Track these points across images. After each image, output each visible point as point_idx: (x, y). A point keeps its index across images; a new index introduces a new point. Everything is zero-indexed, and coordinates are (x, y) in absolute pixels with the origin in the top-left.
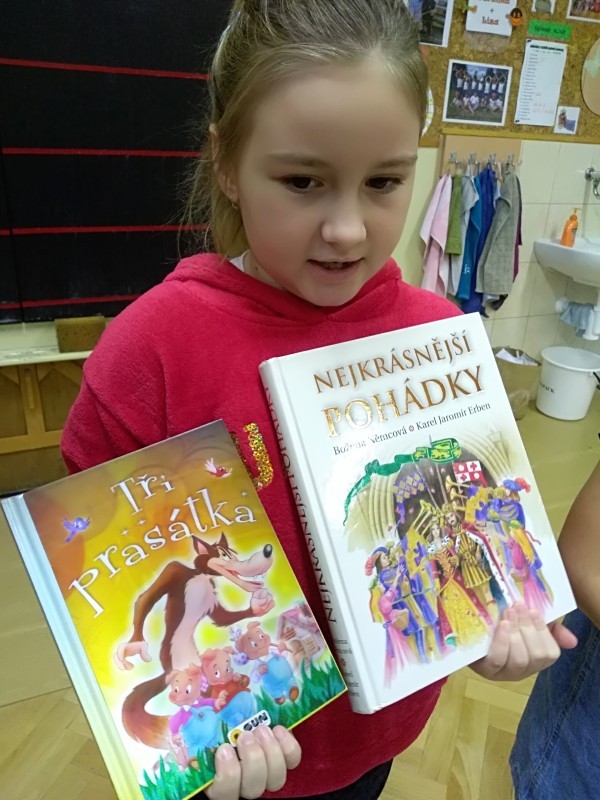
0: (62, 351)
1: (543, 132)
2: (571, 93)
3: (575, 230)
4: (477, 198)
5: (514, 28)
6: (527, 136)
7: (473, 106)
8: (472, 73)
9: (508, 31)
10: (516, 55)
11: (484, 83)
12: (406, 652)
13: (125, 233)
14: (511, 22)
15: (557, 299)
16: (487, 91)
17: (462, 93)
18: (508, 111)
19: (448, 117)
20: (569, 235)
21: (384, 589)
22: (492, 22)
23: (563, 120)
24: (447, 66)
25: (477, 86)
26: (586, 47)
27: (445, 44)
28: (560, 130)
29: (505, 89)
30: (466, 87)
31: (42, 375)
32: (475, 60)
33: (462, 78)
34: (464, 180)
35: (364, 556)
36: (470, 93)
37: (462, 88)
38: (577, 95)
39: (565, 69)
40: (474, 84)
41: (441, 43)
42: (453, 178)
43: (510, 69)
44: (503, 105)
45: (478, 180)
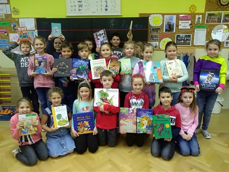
7: (182, 42)
9: (190, 28)
10: (193, 32)
17: (179, 40)
18: (192, 43)
22: (185, 27)
24: (175, 35)
26: (212, 29)
29: (190, 39)
32: (182, 34)
33: (179, 37)
39: (206, 34)
40: (182, 38)
41: (173, 32)
44: (190, 42)
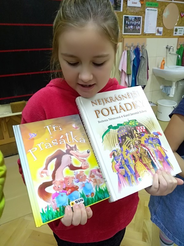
0: (13, 112)
1: (153, 35)
2: (160, 23)
3: (164, 64)
4: (135, 57)
5: (142, 4)
6: (148, 37)
7: (131, 29)
8: (130, 19)
9: (140, 6)
10: (143, 13)
11: (134, 22)
12: (125, 182)
13: (29, 75)
14: (141, 3)
15: (161, 85)
16: (135, 24)
18: (142, 30)
19: (124, 33)
20: (163, 66)
21: (116, 162)
22: (135, 3)
23: (158, 31)
24: (123, 17)
25: (132, 23)
26: (163, 9)
27: (122, 10)
28: (158, 34)
29: (140, 23)
30: (129, 23)
31: (7, 120)
32: (131, 15)
33: (127, 21)
34: (130, 51)
35: (109, 152)
36: (130, 25)
37: (127, 24)
38: (162, 24)
39: (158, 16)
40: (131, 22)
41: (120, 10)
42: (127, 51)
43: (141, 17)
44: (140, 28)
45: (134, 51)
